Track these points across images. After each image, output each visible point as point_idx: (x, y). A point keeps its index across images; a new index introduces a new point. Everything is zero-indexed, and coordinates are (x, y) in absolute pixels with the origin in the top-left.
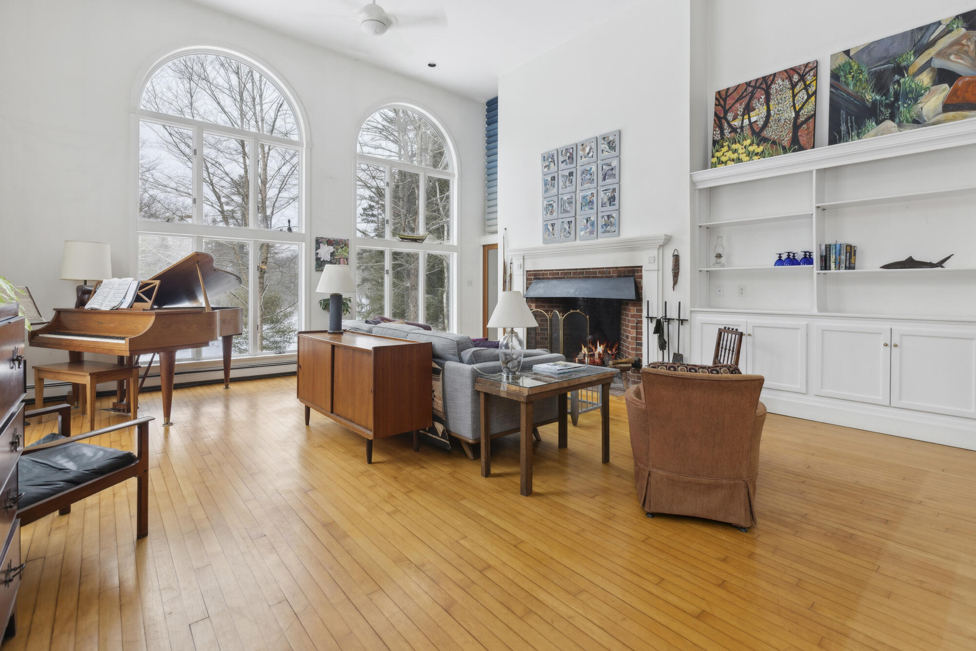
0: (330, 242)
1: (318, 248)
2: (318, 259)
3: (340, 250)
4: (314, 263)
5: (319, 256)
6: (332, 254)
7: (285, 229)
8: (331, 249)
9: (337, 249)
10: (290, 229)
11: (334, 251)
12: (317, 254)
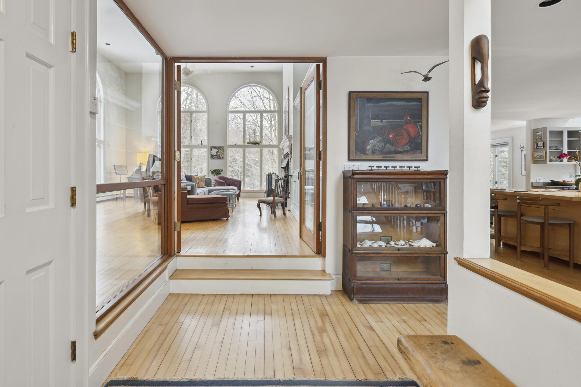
0: (216, 148)
1: (211, 150)
2: (211, 155)
3: (220, 150)
4: (210, 156)
5: (211, 153)
6: (217, 152)
7: (200, 144)
8: (216, 150)
9: (219, 150)
10: (202, 144)
11: (217, 151)
12: (211, 152)
